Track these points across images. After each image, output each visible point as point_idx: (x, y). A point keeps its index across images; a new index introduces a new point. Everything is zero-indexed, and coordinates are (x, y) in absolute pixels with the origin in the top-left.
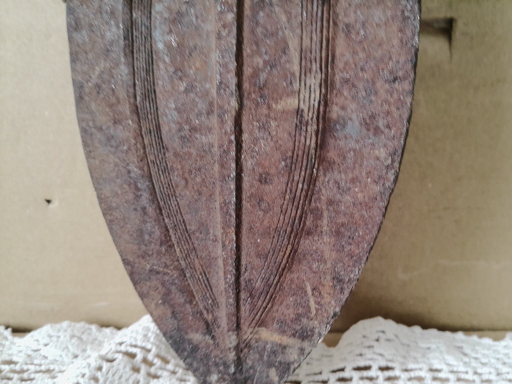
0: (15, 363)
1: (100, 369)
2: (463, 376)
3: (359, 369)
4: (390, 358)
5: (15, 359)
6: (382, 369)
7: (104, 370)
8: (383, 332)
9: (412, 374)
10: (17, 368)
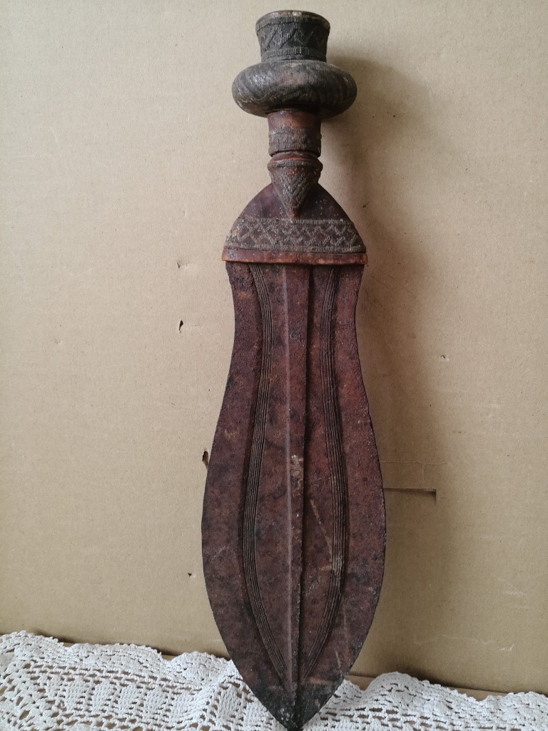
0: (169, 681)
1: (220, 693)
2: (442, 725)
3: (373, 710)
4: (396, 705)
5: (168, 677)
6: (388, 712)
7: (222, 694)
8: (397, 685)
9: (408, 718)
10: (170, 684)
